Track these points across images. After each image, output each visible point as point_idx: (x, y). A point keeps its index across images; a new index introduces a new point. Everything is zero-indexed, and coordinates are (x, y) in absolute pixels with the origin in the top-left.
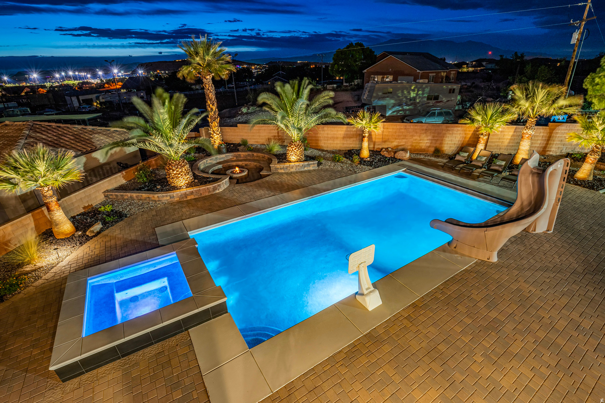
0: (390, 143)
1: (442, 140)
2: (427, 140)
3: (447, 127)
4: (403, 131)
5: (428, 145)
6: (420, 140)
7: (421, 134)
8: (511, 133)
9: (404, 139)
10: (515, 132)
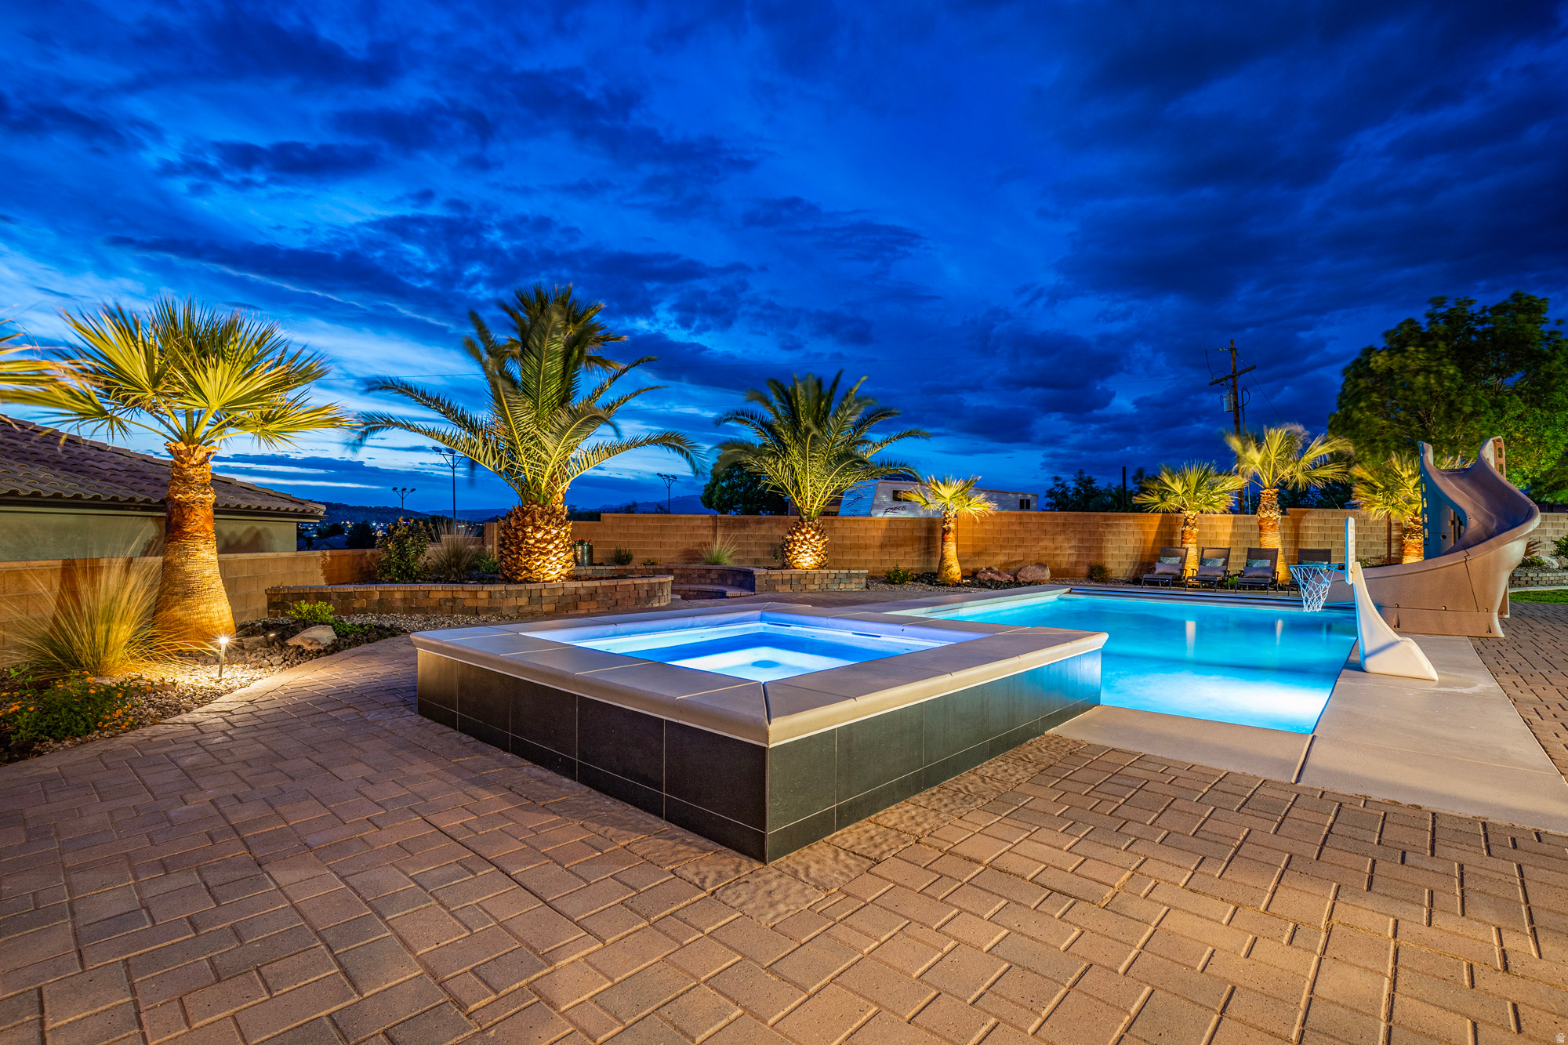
0: (991, 558)
1: (1101, 548)
2: (1070, 548)
3: (1105, 518)
4: (1016, 527)
5: (1073, 559)
6: (1056, 548)
7: (1055, 534)
8: (1229, 530)
9: (1020, 546)
10: (1234, 527)
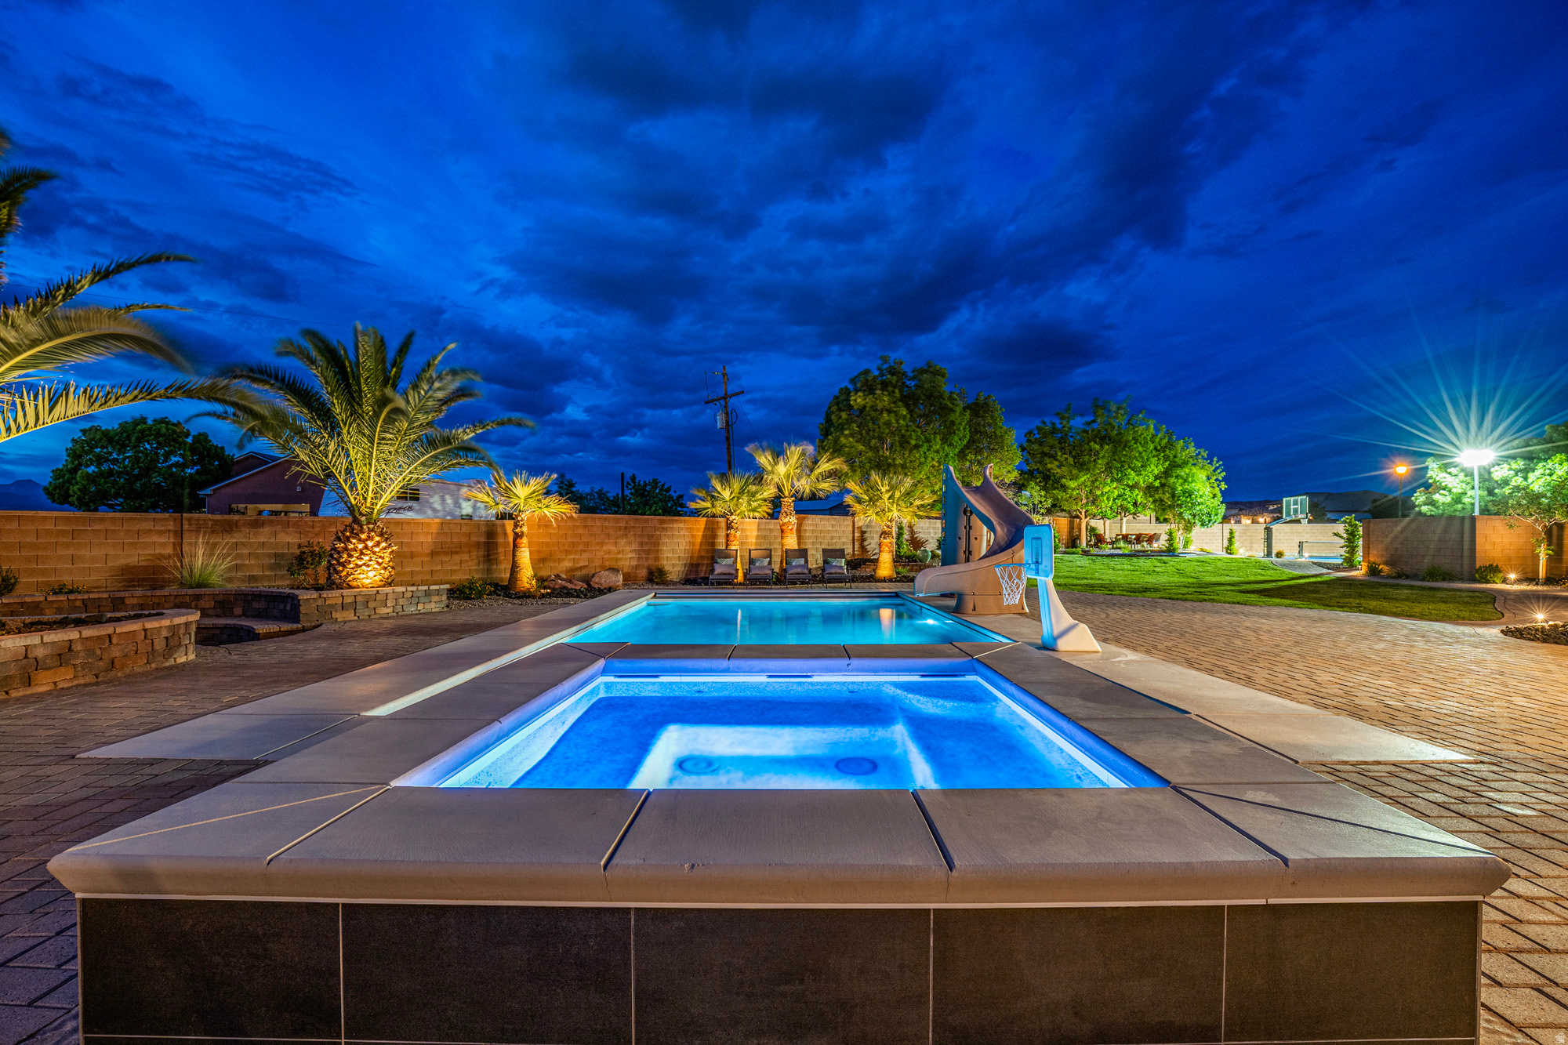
0: (556, 564)
1: (658, 551)
2: (631, 551)
3: (662, 522)
4: (580, 531)
5: (634, 563)
6: (619, 553)
7: (617, 538)
8: (755, 533)
9: (585, 551)
10: (758, 530)
